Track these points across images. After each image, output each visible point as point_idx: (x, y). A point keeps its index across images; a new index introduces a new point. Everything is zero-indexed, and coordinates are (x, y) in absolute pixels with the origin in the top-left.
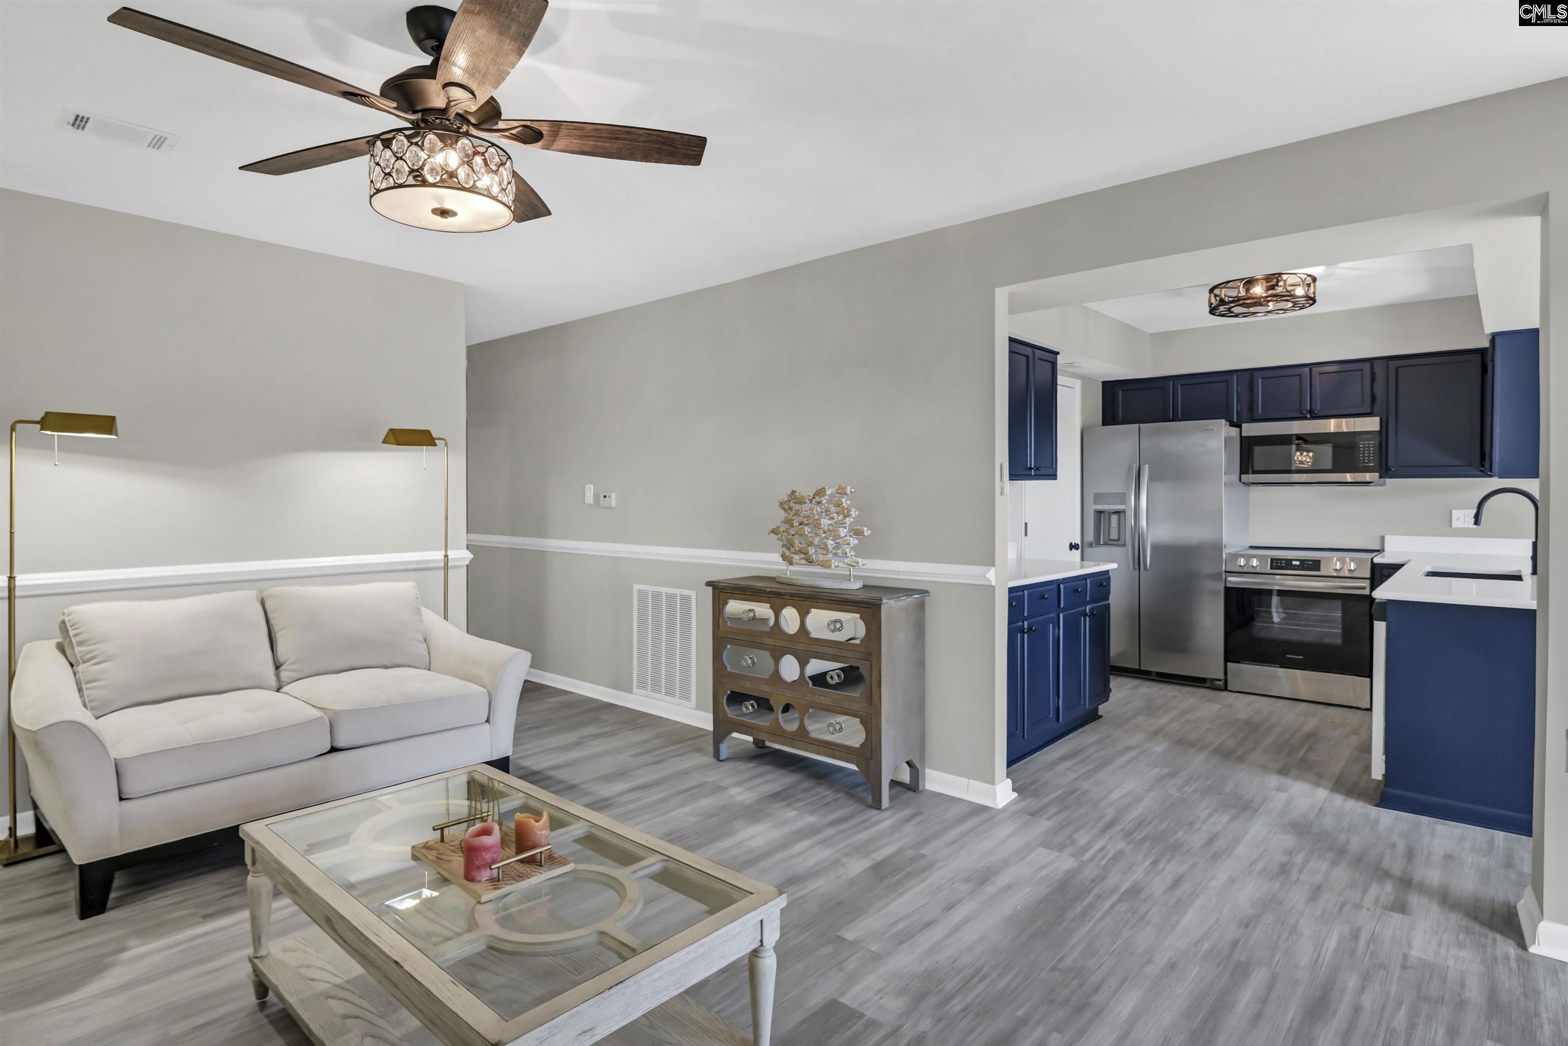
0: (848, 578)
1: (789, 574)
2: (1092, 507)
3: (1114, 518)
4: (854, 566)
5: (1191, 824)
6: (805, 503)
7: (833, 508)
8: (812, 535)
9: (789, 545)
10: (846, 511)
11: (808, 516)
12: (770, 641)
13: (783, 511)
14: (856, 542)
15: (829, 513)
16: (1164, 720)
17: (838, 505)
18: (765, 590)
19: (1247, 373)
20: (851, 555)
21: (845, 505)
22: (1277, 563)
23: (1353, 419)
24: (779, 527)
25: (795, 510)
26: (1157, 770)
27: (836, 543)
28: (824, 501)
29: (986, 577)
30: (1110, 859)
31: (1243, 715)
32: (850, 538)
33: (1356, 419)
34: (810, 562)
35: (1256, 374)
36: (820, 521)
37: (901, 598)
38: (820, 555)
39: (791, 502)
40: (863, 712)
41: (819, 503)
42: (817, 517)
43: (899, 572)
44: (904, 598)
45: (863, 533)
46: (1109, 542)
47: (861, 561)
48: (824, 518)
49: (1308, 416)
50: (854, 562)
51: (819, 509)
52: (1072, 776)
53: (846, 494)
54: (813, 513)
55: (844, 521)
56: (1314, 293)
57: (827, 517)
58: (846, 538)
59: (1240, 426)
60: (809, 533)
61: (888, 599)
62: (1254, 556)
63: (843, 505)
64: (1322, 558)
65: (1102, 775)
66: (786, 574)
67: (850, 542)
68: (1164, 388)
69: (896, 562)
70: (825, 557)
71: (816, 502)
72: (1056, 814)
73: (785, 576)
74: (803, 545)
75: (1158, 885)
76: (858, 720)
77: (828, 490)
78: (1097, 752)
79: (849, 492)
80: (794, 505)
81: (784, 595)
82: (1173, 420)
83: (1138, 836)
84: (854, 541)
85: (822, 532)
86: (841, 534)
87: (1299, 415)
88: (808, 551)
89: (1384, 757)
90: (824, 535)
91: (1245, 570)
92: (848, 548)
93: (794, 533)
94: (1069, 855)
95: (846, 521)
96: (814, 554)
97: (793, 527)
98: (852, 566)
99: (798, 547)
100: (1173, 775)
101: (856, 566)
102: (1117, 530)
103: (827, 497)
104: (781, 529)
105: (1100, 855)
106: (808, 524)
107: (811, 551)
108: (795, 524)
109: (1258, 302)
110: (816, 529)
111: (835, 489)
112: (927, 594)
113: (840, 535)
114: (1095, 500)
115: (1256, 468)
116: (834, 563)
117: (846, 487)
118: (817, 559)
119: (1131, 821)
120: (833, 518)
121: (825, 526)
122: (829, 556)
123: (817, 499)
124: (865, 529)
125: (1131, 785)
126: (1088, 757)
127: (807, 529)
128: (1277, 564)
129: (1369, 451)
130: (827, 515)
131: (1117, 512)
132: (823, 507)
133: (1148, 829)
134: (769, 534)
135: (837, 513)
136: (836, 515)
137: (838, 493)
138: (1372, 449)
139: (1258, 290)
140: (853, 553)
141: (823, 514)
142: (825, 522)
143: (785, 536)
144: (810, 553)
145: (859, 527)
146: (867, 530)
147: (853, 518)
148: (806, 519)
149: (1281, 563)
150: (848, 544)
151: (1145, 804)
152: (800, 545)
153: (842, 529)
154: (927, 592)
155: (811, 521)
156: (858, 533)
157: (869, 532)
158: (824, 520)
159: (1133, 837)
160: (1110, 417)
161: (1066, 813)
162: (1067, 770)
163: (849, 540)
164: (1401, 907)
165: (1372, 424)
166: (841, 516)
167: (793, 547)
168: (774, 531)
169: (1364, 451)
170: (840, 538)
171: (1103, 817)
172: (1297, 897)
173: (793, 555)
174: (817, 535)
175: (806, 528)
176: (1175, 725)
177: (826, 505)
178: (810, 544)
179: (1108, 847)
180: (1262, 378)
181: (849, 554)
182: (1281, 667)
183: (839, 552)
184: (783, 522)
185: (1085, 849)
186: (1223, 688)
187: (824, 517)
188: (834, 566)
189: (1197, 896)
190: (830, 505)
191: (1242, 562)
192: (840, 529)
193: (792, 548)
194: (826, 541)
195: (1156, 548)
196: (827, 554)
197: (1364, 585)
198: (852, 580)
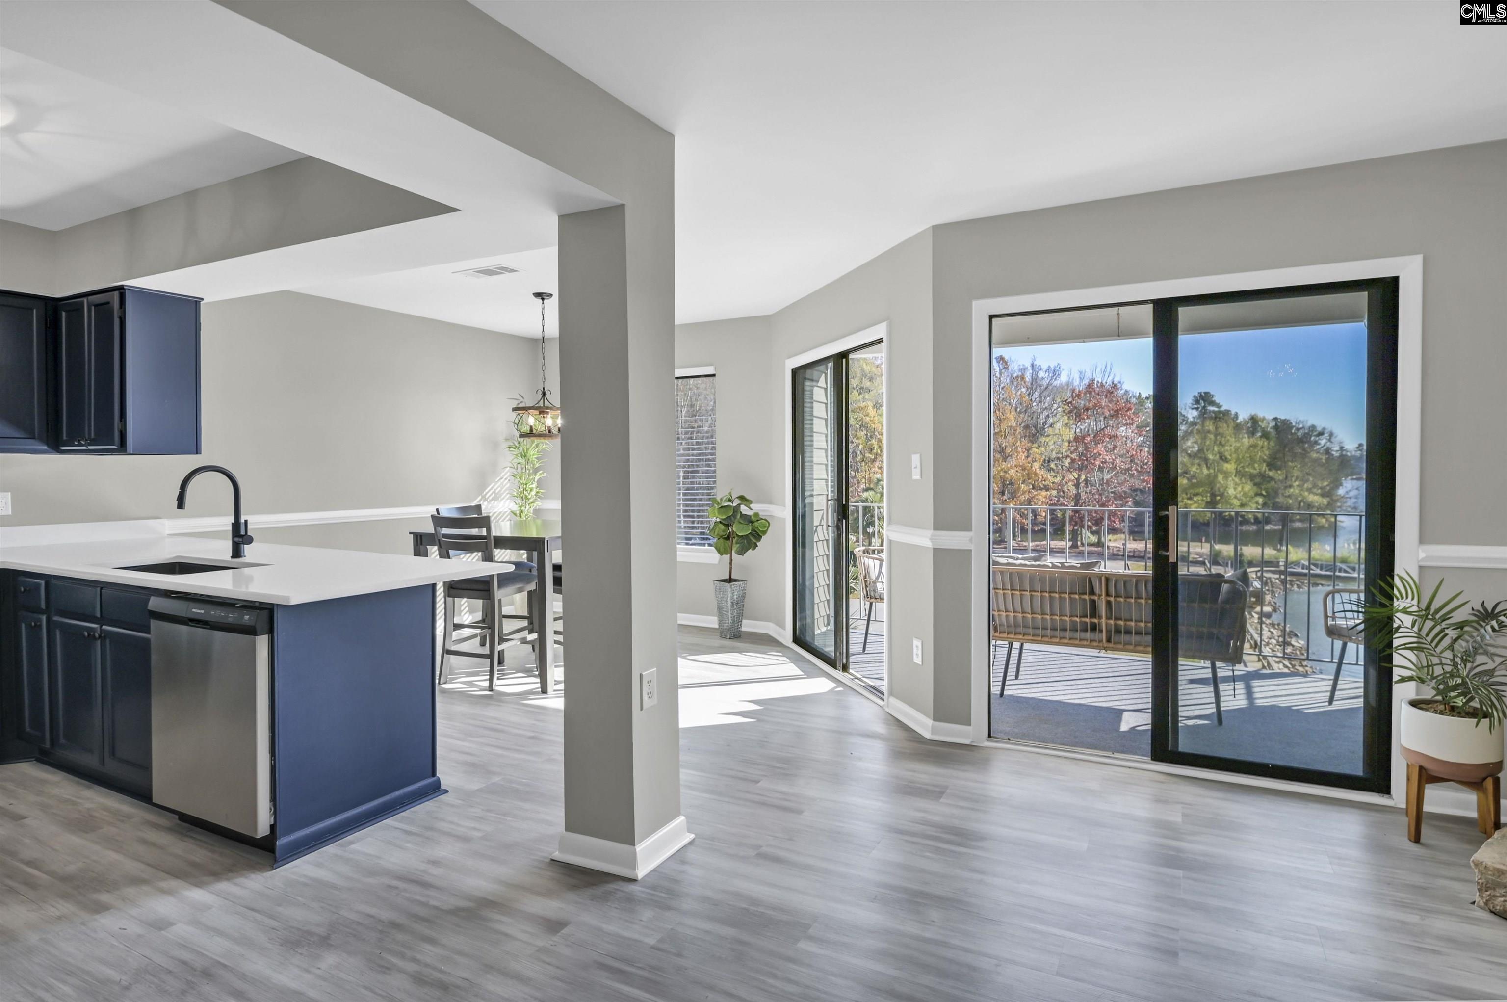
164: (554, 925)
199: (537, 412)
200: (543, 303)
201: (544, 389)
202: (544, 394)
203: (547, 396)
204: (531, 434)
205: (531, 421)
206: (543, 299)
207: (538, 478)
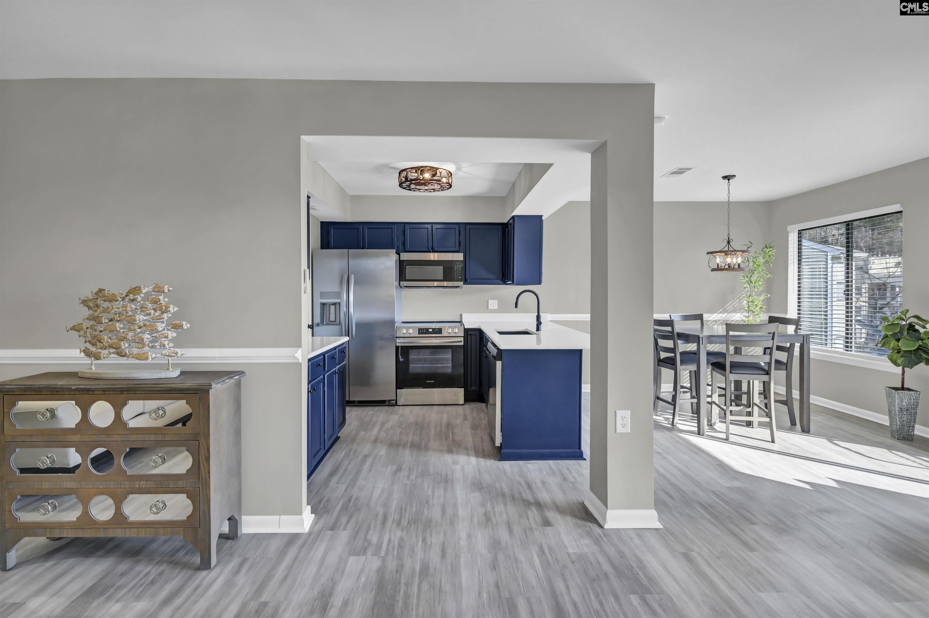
0: (166, 367)
1: (94, 369)
2: (318, 301)
3: (332, 308)
4: (173, 356)
5: (427, 502)
6: (117, 301)
7: (150, 305)
8: (125, 330)
9: (96, 341)
10: (164, 308)
11: (120, 313)
12: (77, 438)
13: (87, 308)
14: (175, 335)
15: (145, 310)
16: (375, 431)
17: (156, 302)
18: (71, 388)
19: (402, 225)
20: (170, 347)
21: (163, 302)
22: (422, 330)
23: (452, 254)
24: (82, 324)
25: (103, 308)
26: (390, 467)
27: (152, 337)
28: (139, 299)
29: (295, 356)
30: (398, 548)
31: (412, 419)
32: (168, 332)
33: (454, 254)
34: (122, 354)
35: (407, 226)
36: (135, 317)
37: (226, 381)
38: (134, 349)
39: (99, 300)
40: (190, 487)
41: (133, 300)
42: (130, 313)
43: (214, 358)
44: (228, 380)
45: (182, 326)
46: (331, 323)
47: (179, 352)
48: (139, 315)
49: (431, 251)
50: (173, 353)
51: (133, 306)
52: (342, 488)
53: (163, 292)
54: (126, 310)
55: (162, 316)
56: (451, 182)
57: (142, 313)
58: (164, 332)
59: (399, 254)
60: (122, 328)
61: (216, 384)
62: (410, 328)
63: (161, 302)
64: (442, 327)
65: (360, 482)
66: (91, 369)
67: (168, 335)
68: (358, 229)
69: (207, 350)
70: (140, 350)
71: (130, 300)
72: (348, 522)
73: (89, 371)
74: (113, 341)
75: (435, 558)
76: (185, 495)
77: (144, 289)
78: (349, 464)
79: (166, 291)
80: (102, 302)
81: (94, 391)
82: (363, 248)
83: (404, 523)
84: (172, 334)
85: (137, 328)
86: (159, 329)
87: (427, 250)
88: (120, 345)
89: (501, 434)
90: (139, 330)
91: (406, 336)
92: (166, 341)
93: (102, 329)
94: (372, 555)
95: (163, 317)
96: (127, 348)
97: (102, 323)
98: (171, 356)
99: (107, 342)
100: (399, 469)
101: (175, 356)
102: (334, 315)
103: (142, 295)
104: (84, 327)
105: (391, 548)
106: (119, 320)
107: (124, 345)
108: (105, 320)
109: (425, 183)
110: (130, 324)
111: (151, 287)
112: (244, 374)
113: (157, 330)
114: (321, 296)
115: (407, 278)
116: (151, 355)
117: (164, 286)
118: (131, 352)
119: (395, 511)
120: (150, 314)
121: (140, 322)
122: (145, 349)
123: (131, 296)
124: (184, 323)
125: (382, 484)
126: (346, 470)
127: (118, 326)
129: (459, 270)
130: (142, 311)
131: (335, 304)
132: (139, 304)
133: (407, 514)
134: (68, 331)
135: (153, 309)
136: (153, 311)
137: (154, 292)
139: (427, 176)
140: (171, 345)
141: (137, 311)
142: (140, 318)
143: (90, 332)
144: (123, 347)
145: (178, 322)
146: (186, 324)
147: (171, 313)
148: (117, 315)
149: (424, 331)
150: (166, 337)
151: (396, 496)
152: (109, 340)
153: (160, 324)
154: (243, 372)
155: (124, 317)
156: (177, 327)
157: (188, 325)
158: (139, 316)
159: (402, 524)
160: (325, 244)
161: (353, 520)
162: (338, 483)
163: (168, 334)
164: (547, 523)
165: (459, 257)
166: (158, 312)
167: (100, 342)
168: (76, 328)
169: (457, 270)
170: (158, 332)
171: (377, 515)
172: (503, 534)
173: (100, 350)
174: (130, 330)
175: (118, 324)
176: (383, 434)
177: (142, 302)
178: (124, 339)
179: (392, 538)
180: (409, 228)
181: (167, 346)
182: (423, 388)
183: (156, 344)
184: (87, 319)
185: (379, 546)
186: (395, 404)
187: (139, 313)
188: (152, 358)
189: (459, 557)
190: (146, 303)
191: (405, 331)
192: (157, 324)
193: (98, 344)
194: (141, 336)
195: (358, 325)
196: (143, 348)
197: (461, 340)
198: (171, 369)
199: (724, 254)
200: (729, 182)
201: (729, 238)
202: (729, 242)
203: (730, 243)
204: (718, 269)
205: (718, 260)
206: (729, 180)
207: (763, 298)
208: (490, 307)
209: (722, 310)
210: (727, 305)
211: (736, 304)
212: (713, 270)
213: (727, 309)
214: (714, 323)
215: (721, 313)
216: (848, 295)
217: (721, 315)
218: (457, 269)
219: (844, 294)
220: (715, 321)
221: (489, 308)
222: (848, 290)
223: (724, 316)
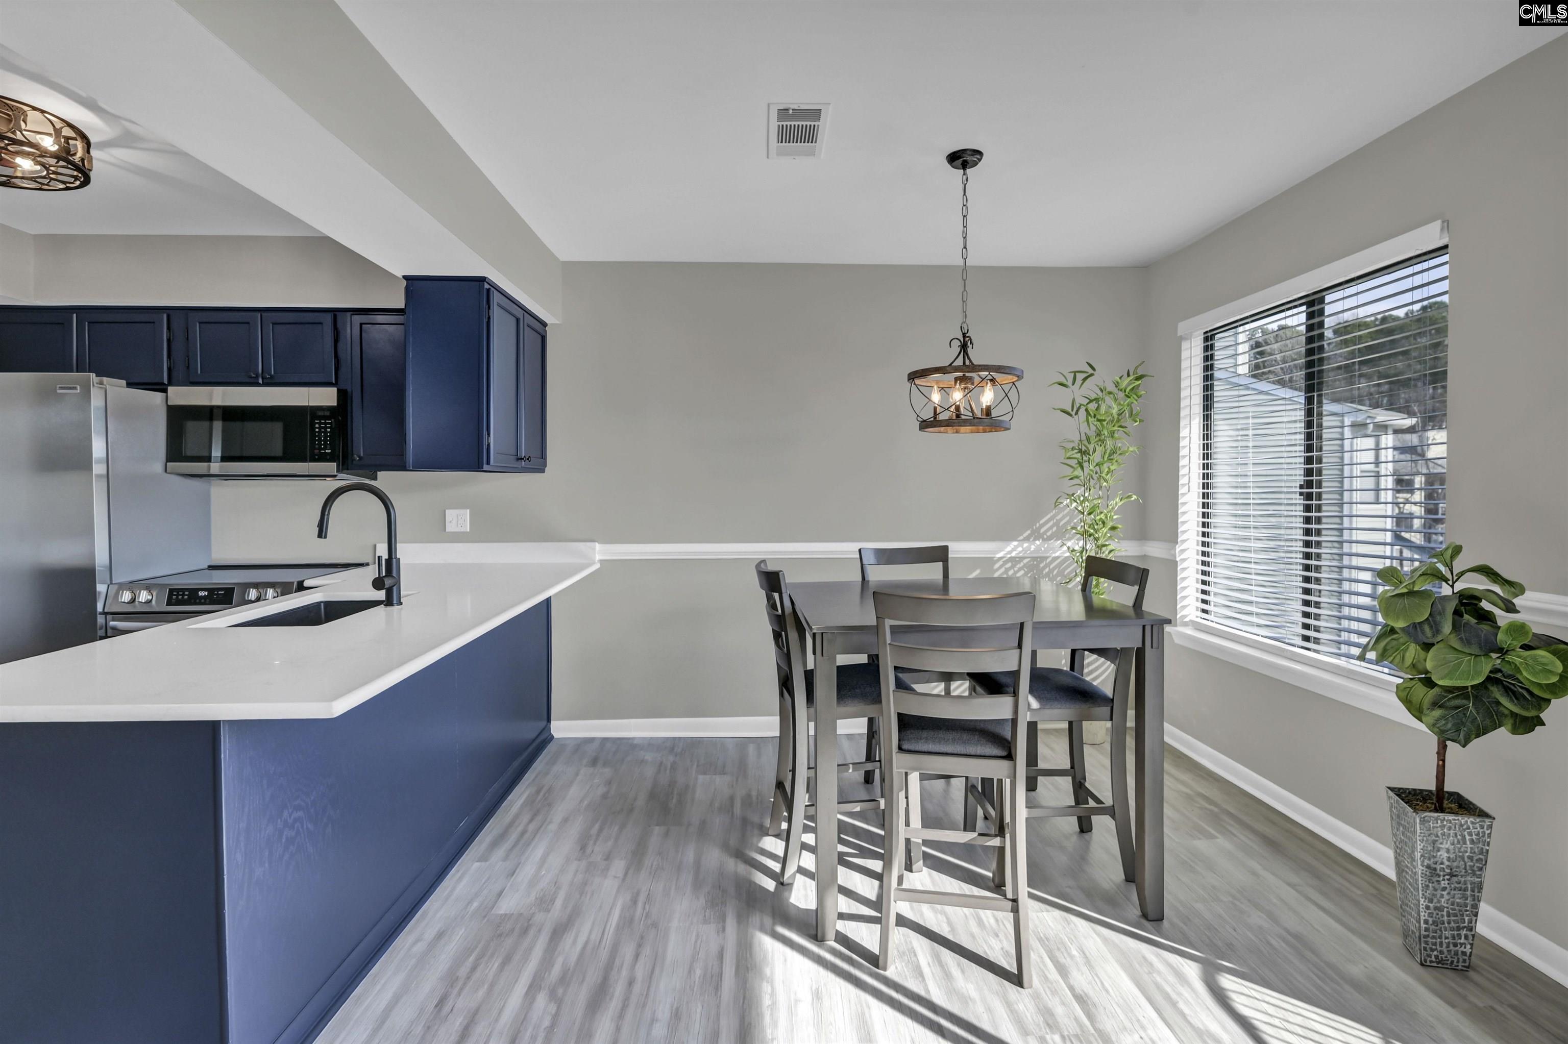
19: (181, 313)
22: (177, 595)
23: (307, 389)
33: (311, 389)
35: (193, 315)
49: (260, 381)
59: (165, 391)
62: (146, 587)
68: (67, 324)
87: (248, 379)
91: (132, 609)
115: (186, 453)
128: (177, 597)
129: (326, 432)
138: (329, 430)
149: (183, 595)
165: (326, 396)
169: (320, 432)
180: (200, 323)
191: (127, 597)
199: (950, 377)
200: (964, 174)
202: (964, 347)
205: (937, 396)
206: (965, 164)
207: (1120, 504)
208: (450, 528)
209: (1029, 532)
210: (1042, 522)
211: (1061, 519)
212: (925, 425)
213: (1042, 530)
214: (1009, 565)
215: (1027, 539)
216: (1309, 497)
217: (1026, 545)
218: (320, 428)
219: (1301, 494)
220: (1012, 559)
221: (447, 530)
222: (1309, 484)
223: (1033, 548)
